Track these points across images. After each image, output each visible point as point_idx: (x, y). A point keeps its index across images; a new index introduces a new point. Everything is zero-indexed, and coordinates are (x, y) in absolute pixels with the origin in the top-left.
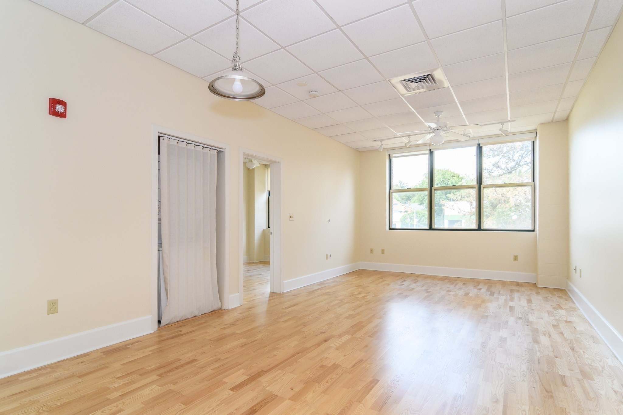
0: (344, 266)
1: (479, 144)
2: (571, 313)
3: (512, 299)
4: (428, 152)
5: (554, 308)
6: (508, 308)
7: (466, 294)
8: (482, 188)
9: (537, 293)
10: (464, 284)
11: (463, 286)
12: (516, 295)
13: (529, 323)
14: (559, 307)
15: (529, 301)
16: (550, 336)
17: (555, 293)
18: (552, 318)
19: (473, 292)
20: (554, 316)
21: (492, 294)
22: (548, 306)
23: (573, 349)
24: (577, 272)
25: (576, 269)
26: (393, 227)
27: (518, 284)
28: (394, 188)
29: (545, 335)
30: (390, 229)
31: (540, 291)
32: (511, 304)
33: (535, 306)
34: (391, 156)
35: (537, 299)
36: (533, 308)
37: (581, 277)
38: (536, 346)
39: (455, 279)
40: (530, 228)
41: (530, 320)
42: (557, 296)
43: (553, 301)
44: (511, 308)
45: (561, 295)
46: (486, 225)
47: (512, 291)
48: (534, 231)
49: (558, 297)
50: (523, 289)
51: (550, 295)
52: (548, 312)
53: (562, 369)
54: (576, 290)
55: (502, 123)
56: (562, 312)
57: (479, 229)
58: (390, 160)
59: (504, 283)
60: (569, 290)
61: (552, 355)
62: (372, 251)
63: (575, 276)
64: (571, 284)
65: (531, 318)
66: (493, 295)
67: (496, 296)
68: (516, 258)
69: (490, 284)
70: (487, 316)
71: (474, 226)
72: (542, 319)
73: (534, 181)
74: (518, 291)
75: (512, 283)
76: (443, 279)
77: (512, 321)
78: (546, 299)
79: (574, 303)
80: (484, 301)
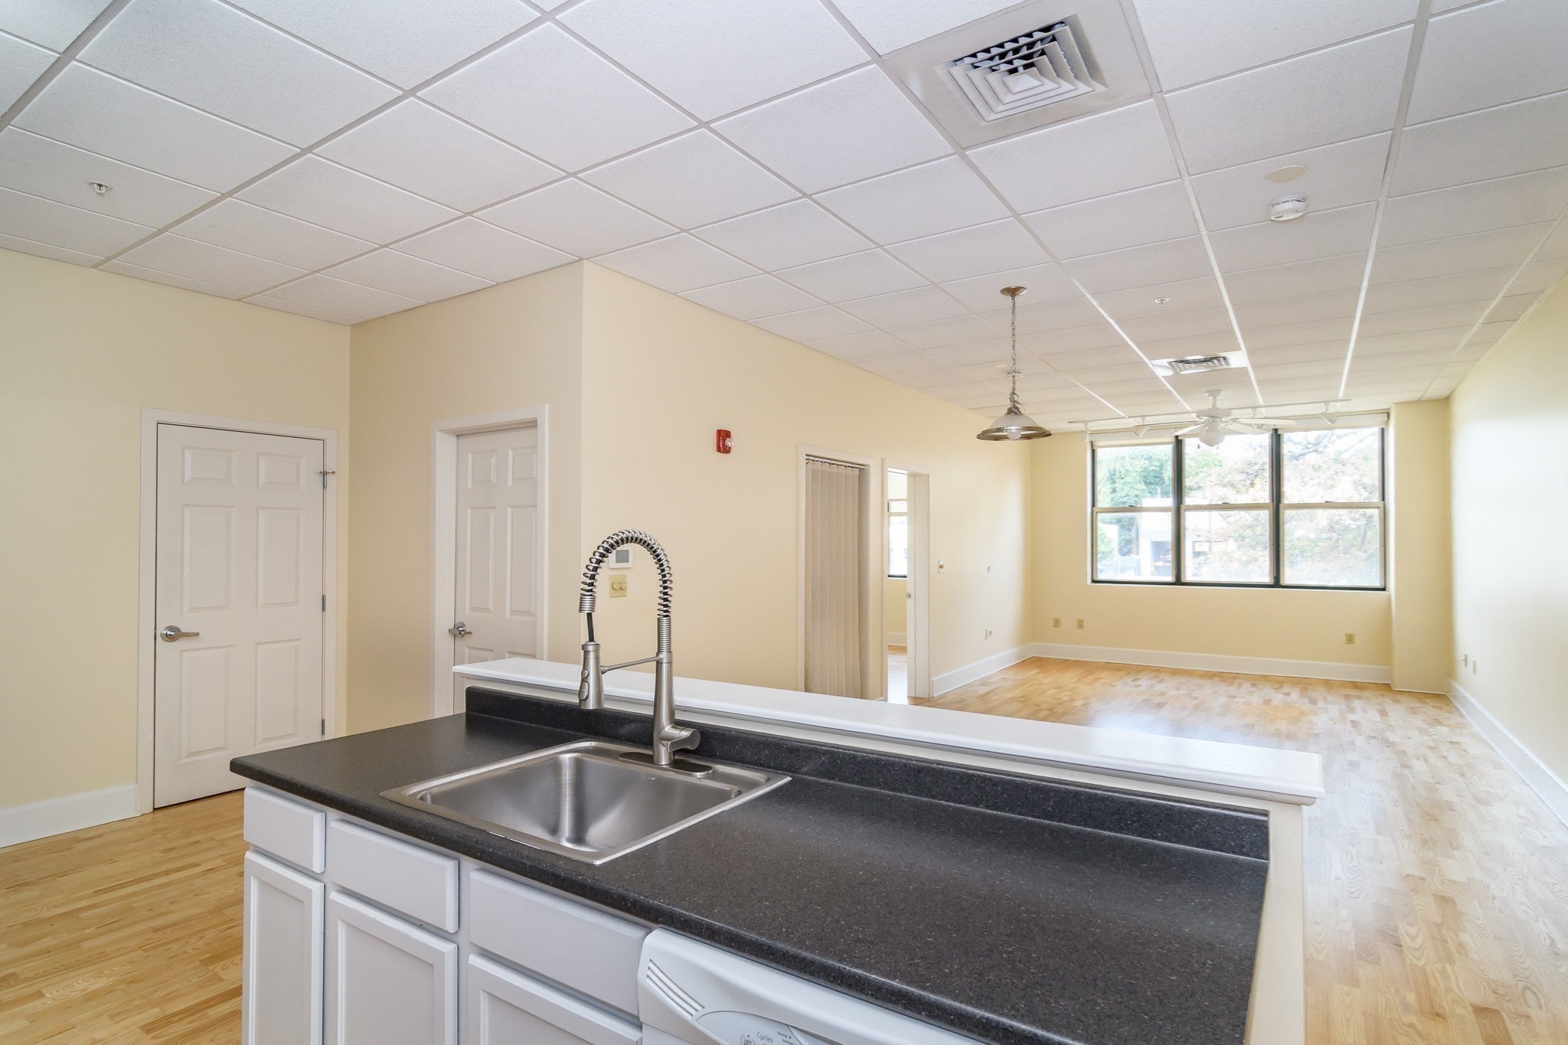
0: (1007, 652)
1: (1276, 430)
2: (1459, 731)
3: (1352, 710)
4: (1172, 440)
5: (1429, 724)
6: (1349, 725)
7: (1267, 702)
8: (1281, 509)
9: (1396, 701)
10: (1253, 685)
11: (1253, 689)
12: (1357, 704)
13: (1389, 744)
14: (1438, 722)
15: (1383, 713)
16: (1426, 760)
17: (1428, 701)
18: (1426, 738)
19: (1277, 698)
20: (1430, 736)
21: (1313, 701)
22: (1418, 721)
23: (1463, 775)
24: (1468, 665)
25: (1466, 661)
26: (1100, 577)
27: (1355, 685)
28: (1100, 504)
29: (1418, 758)
30: (1094, 581)
31: (1399, 697)
32: (1352, 717)
33: (1395, 721)
34: (1095, 444)
35: (1397, 711)
36: (1392, 723)
37: (1475, 673)
38: (1407, 771)
39: (1231, 675)
40: (1377, 584)
41: (1391, 740)
42: (1432, 706)
43: (1425, 713)
44: (1354, 724)
45: (1438, 705)
46: (1289, 577)
47: (1347, 697)
48: (1384, 589)
49: (1435, 707)
50: (1366, 694)
51: (1419, 705)
52: (1420, 730)
53: (1447, 794)
54: (1467, 694)
55: (1327, 402)
56: (1444, 730)
57: (1277, 583)
58: (1093, 451)
59: (1328, 684)
60: (1453, 696)
61: (1432, 781)
62: (1057, 623)
63: (1464, 672)
64: (1456, 685)
65: (1391, 737)
66: (1316, 704)
67: (1321, 704)
68: (1350, 639)
69: (1303, 684)
70: (1317, 735)
71: (1267, 579)
72: (1410, 738)
73: (1383, 499)
74: (1359, 698)
75: (1344, 684)
76: (1209, 676)
77: (1360, 741)
78: (1413, 711)
79: (1462, 716)
80: (1302, 713)
